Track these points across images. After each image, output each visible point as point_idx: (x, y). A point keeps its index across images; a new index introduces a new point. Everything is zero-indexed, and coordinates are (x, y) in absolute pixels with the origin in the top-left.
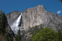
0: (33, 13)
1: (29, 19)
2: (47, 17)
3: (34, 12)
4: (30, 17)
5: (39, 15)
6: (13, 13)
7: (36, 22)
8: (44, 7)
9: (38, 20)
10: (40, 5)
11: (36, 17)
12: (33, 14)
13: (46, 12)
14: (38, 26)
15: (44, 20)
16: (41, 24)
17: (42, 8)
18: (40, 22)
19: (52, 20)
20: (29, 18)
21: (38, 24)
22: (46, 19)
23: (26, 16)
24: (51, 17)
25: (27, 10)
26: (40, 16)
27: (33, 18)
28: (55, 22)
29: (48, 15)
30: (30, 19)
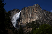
0: (31, 11)
1: (27, 16)
2: (42, 14)
4: (28, 14)
5: (35, 12)
6: (14, 11)
7: (33, 18)
8: (40, 6)
10: (36, 4)
13: (41, 10)
15: (39, 17)
16: (37, 20)
18: (36, 18)
19: (46, 17)
21: (34, 20)
22: (41, 16)
24: (45, 14)
25: (26, 8)
28: (48, 18)
29: (43, 12)
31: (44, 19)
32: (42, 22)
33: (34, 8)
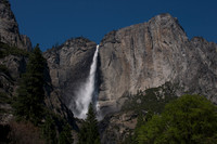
0: (139, 44)
1: (123, 67)
2: (187, 56)
3: (143, 41)
4: (129, 58)
5: (159, 50)
6: (68, 46)
7: (150, 75)
8: (176, 21)
9: (155, 68)
10: (163, 15)
11: (147, 58)
12: (140, 48)
13: (185, 38)
14: (157, 89)
15: (176, 68)
16: (167, 83)
17: (168, 25)
18: (162, 74)
19: (206, 67)
20: (125, 60)
21: (157, 83)
22: (184, 65)
23: (113, 57)
24: (203, 57)
25: (117, 33)
26: (161, 55)
27: (140, 60)
29: (191, 48)
30: (127, 65)
31: (196, 78)
32: (192, 91)
33: (156, 32)
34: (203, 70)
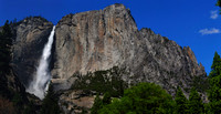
0: (93, 29)
1: (77, 49)
2: (136, 45)
3: (97, 27)
4: (83, 41)
5: (111, 37)
6: (26, 24)
7: (100, 59)
8: (129, 12)
9: (106, 53)
11: (99, 43)
12: (93, 32)
13: (135, 28)
14: (105, 72)
15: (125, 54)
16: (115, 68)
17: (121, 15)
18: (111, 59)
19: (151, 56)
20: (79, 43)
21: (105, 67)
22: (132, 52)
23: (68, 38)
24: (150, 47)
25: (74, 17)
26: (112, 41)
27: (92, 44)
28: (160, 62)
29: (139, 38)
30: (80, 47)
31: (141, 66)
32: (136, 76)
34: (148, 59)
